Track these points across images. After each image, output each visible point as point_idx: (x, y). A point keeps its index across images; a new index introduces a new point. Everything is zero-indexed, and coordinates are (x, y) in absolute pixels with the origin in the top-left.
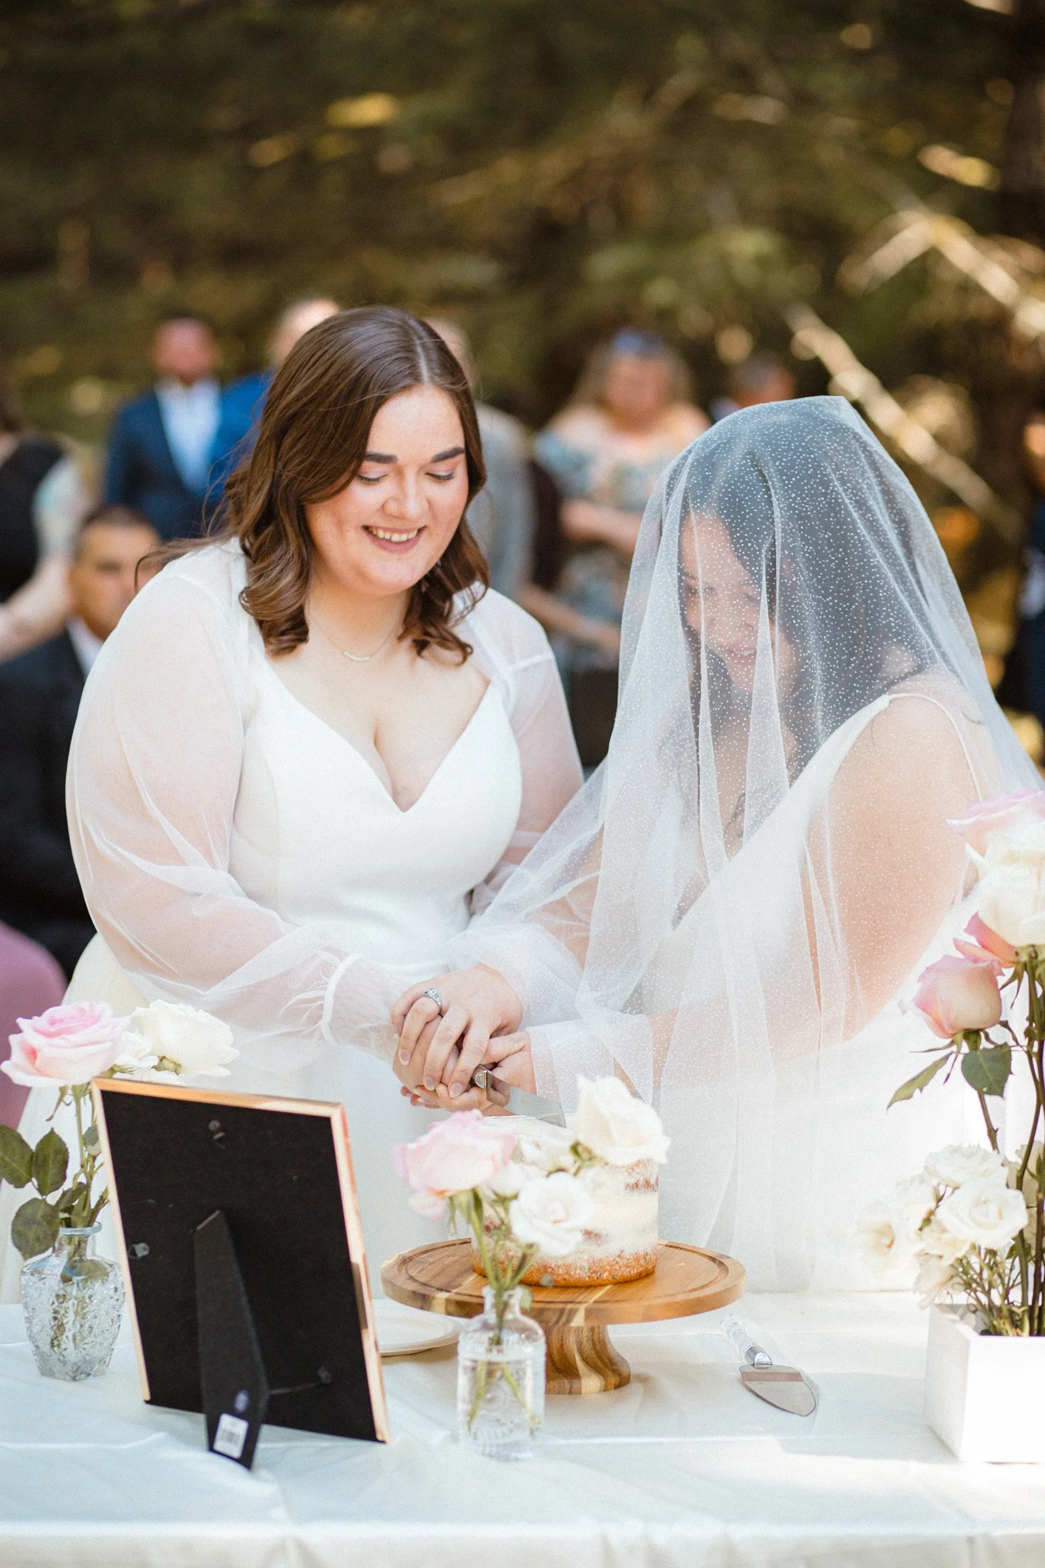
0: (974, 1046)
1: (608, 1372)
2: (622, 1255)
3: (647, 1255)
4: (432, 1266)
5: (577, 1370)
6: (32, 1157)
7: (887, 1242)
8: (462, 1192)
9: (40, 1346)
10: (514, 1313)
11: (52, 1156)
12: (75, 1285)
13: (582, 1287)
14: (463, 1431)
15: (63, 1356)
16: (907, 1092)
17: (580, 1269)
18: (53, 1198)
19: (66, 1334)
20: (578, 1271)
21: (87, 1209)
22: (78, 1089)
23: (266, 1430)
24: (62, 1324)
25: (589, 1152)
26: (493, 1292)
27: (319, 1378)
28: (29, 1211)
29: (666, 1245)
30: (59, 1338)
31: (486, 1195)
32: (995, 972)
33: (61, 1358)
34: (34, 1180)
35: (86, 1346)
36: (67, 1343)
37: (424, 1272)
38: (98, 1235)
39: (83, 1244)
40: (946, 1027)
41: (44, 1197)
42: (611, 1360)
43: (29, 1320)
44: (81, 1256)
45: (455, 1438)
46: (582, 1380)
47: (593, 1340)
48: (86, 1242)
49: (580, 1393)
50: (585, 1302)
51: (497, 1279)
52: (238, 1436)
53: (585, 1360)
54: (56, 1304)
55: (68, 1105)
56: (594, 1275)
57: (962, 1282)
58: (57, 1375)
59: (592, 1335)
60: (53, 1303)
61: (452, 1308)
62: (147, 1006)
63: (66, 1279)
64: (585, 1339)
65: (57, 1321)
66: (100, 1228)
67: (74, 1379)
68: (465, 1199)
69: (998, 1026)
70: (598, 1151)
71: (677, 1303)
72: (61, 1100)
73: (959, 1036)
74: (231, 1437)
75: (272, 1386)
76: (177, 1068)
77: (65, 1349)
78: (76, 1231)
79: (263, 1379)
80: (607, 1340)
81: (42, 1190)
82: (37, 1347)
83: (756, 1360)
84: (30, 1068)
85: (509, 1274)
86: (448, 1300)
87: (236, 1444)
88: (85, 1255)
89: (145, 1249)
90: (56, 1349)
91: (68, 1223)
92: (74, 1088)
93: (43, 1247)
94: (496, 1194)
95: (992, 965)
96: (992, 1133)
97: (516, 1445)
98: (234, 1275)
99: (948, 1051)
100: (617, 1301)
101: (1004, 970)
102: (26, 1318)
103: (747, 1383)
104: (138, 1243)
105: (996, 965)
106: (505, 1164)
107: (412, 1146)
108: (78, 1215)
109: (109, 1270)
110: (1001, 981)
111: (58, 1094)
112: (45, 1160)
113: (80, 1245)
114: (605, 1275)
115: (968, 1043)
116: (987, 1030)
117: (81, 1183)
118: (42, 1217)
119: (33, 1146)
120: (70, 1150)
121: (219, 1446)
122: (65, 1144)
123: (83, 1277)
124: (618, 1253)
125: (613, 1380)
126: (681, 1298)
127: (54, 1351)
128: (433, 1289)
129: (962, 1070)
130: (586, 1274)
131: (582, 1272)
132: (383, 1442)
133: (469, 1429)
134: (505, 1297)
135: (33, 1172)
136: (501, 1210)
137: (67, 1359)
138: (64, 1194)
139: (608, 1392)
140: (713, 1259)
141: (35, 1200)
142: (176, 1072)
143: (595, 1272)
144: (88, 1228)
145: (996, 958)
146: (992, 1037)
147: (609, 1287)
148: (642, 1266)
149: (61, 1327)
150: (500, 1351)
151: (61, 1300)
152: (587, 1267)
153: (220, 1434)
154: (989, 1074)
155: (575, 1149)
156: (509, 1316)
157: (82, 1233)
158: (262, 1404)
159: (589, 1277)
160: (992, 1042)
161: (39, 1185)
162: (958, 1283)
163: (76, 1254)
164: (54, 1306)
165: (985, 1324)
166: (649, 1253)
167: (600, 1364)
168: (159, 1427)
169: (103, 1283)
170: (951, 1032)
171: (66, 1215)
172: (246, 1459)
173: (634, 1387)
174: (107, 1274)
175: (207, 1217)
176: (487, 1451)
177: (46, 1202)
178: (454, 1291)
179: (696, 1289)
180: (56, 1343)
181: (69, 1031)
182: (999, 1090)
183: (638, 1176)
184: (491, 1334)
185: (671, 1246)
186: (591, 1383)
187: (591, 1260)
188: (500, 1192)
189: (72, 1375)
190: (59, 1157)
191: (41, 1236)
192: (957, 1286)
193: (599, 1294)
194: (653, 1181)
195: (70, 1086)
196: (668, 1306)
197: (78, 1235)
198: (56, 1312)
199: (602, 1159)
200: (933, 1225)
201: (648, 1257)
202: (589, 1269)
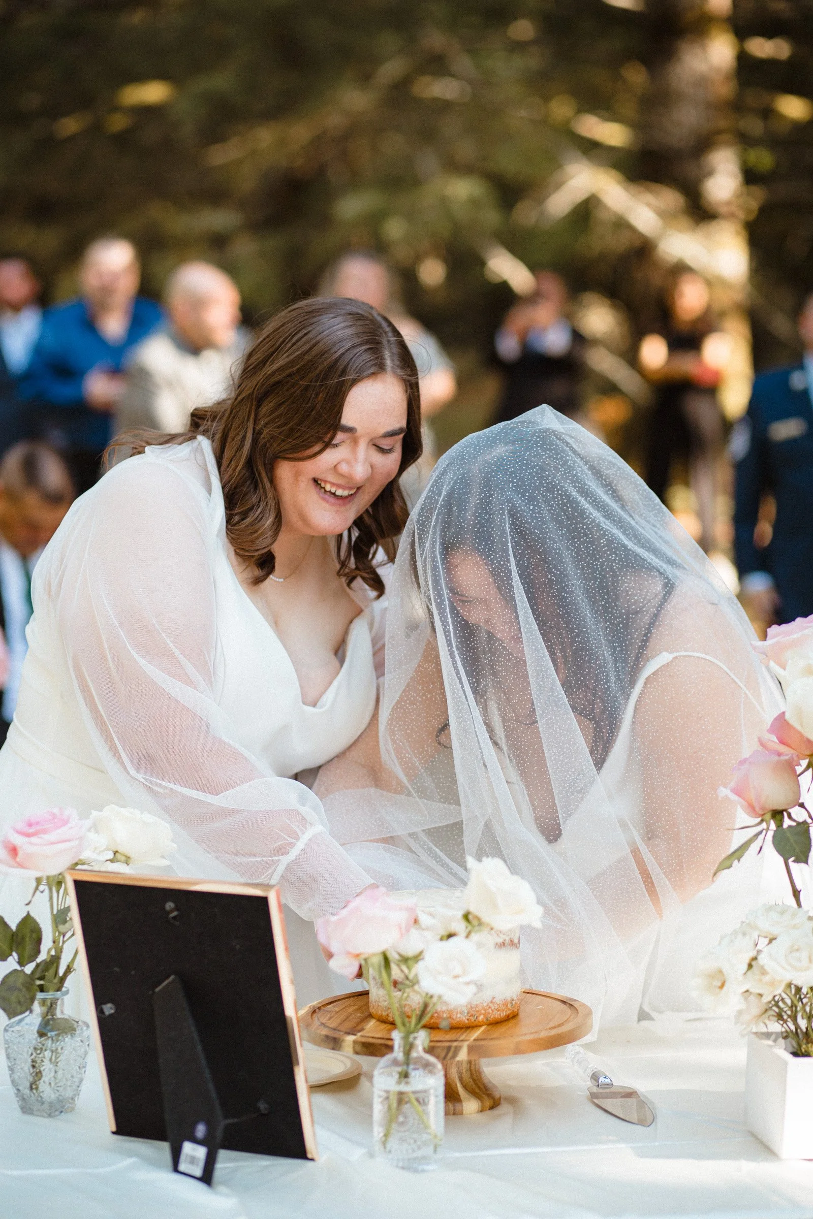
0: (780, 825)
1: (484, 1096)
2: (494, 1001)
3: (513, 1000)
4: (338, 1014)
5: (459, 1095)
6: (13, 936)
7: (719, 984)
8: (374, 955)
9: (21, 1088)
10: (418, 1052)
11: (28, 935)
12: (50, 1039)
13: (462, 1028)
14: (378, 1147)
15: (41, 1097)
16: (727, 863)
17: (461, 1013)
18: (29, 969)
19: (43, 1079)
20: (459, 1015)
21: (57, 976)
22: (51, 879)
23: (223, 1154)
24: (40, 1072)
25: (479, 919)
26: (402, 1035)
27: (259, 1109)
28: (11, 979)
29: (524, 992)
30: (37, 1083)
31: (393, 956)
32: (794, 763)
33: (39, 1099)
34: (14, 954)
35: (59, 1089)
36: (43, 1086)
37: (333, 1019)
38: (66, 998)
39: (54, 1006)
40: (757, 809)
41: (23, 968)
42: (485, 1087)
43: (11, 1069)
44: (53, 1016)
45: (371, 1155)
46: (464, 1103)
47: (471, 1071)
48: (56, 1004)
49: (462, 1114)
50: (467, 1040)
51: (404, 1024)
52: (199, 1159)
53: (465, 1087)
54: (34, 1054)
55: (42, 892)
56: (472, 1018)
57: (775, 1014)
58: (35, 1113)
59: (470, 1067)
60: (32, 1054)
61: (359, 1048)
62: (101, 810)
63: (41, 1034)
64: (464, 1070)
65: (35, 1070)
66: (67, 992)
67: (50, 1116)
68: (377, 960)
69: (797, 807)
70: (485, 918)
71: (541, 1039)
72: (37, 889)
73: (768, 816)
74: (193, 1160)
75: (226, 1117)
76: (127, 860)
77: (43, 1092)
78: (48, 995)
79: (219, 1111)
80: (481, 1070)
81: (21, 963)
82: (18, 1090)
83: (600, 1081)
84: (12, 862)
85: (414, 1020)
86: (355, 1042)
87: (197, 1165)
88: (55, 1014)
89: (111, 1008)
90: (34, 1091)
91: (42, 989)
92: (48, 878)
93: (24, 1009)
94: (400, 955)
95: (793, 758)
96: (796, 893)
97: (425, 1159)
98: (190, 1028)
99: (759, 828)
100: (492, 1039)
101: (801, 762)
102: (9, 1067)
103: (595, 1101)
104: (105, 1003)
105: (795, 758)
106: (408, 931)
107: (334, 919)
108: (51, 982)
109: (75, 1026)
110: (799, 770)
111: (34, 884)
112: (23, 938)
113: (51, 1007)
114: (481, 1018)
115: (775, 822)
116: (790, 810)
117: (52, 956)
118: (23, 984)
119: (14, 927)
120: (43, 930)
121: (182, 1167)
122: (39, 925)
123: (56, 1033)
124: (490, 1000)
125: (488, 1103)
126: (543, 1034)
127: (34, 1093)
128: (342, 1033)
129: (773, 843)
130: (465, 1017)
131: (462, 1016)
132: (312, 1160)
133: (385, 1148)
134: (411, 1039)
135: (14, 948)
136: (404, 968)
137: (44, 1100)
138: (38, 965)
139: (483, 1113)
140: (564, 1002)
141: (15, 971)
142: (126, 863)
143: (472, 1015)
144: (59, 992)
145: (793, 751)
146: (794, 816)
147: (483, 1028)
148: (509, 1010)
149: (39, 1075)
150: (407, 1083)
151: (39, 1052)
152: (466, 1012)
153: (183, 1158)
154: (795, 846)
155: (466, 917)
156: (414, 1054)
157: (53, 997)
158: (219, 1133)
159: (468, 1020)
160: (794, 820)
161: (19, 959)
162: (773, 1015)
163: (49, 1014)
164: (33, 1057)
165: (794, 1047)
166: (515, 999)
167: (477, 1090)
168: (130, 1154)
169: (72, 1035)
170: (761, 812)
171: (42, 982)
172: (207, 1178)
173: (504, 1108)
174: (74, 1030)
175: (163, 982)
176: (401, 1164)
177: (24, 972)
178: (359, 1034)
179: (554, 1028)
180: (34, 1087)
181: (45, 831)
182: (804, 859)
183: (505, 937)
184: (399, 1069)
185: (528, 993)
186: (470, 1106)
187: (469, 1007)
188: (404, 953)
189: (49, 1112)
190: (34, 935)
191: (22, 1000)
192: (771, 1017)
193: (477, 1034)
194: (516, 941)
195: (45, 877)
196: (533, 1041)
197: (50, 999)
198: (33, 1061)
199: (488, 925)
200: (754, 968)
201: (514, 1002)
202: (468, 1013)
